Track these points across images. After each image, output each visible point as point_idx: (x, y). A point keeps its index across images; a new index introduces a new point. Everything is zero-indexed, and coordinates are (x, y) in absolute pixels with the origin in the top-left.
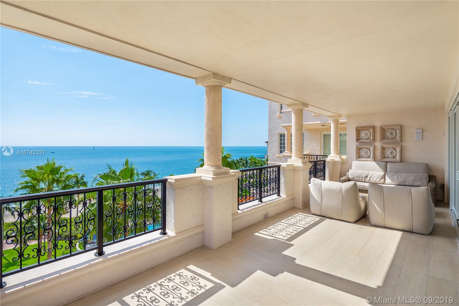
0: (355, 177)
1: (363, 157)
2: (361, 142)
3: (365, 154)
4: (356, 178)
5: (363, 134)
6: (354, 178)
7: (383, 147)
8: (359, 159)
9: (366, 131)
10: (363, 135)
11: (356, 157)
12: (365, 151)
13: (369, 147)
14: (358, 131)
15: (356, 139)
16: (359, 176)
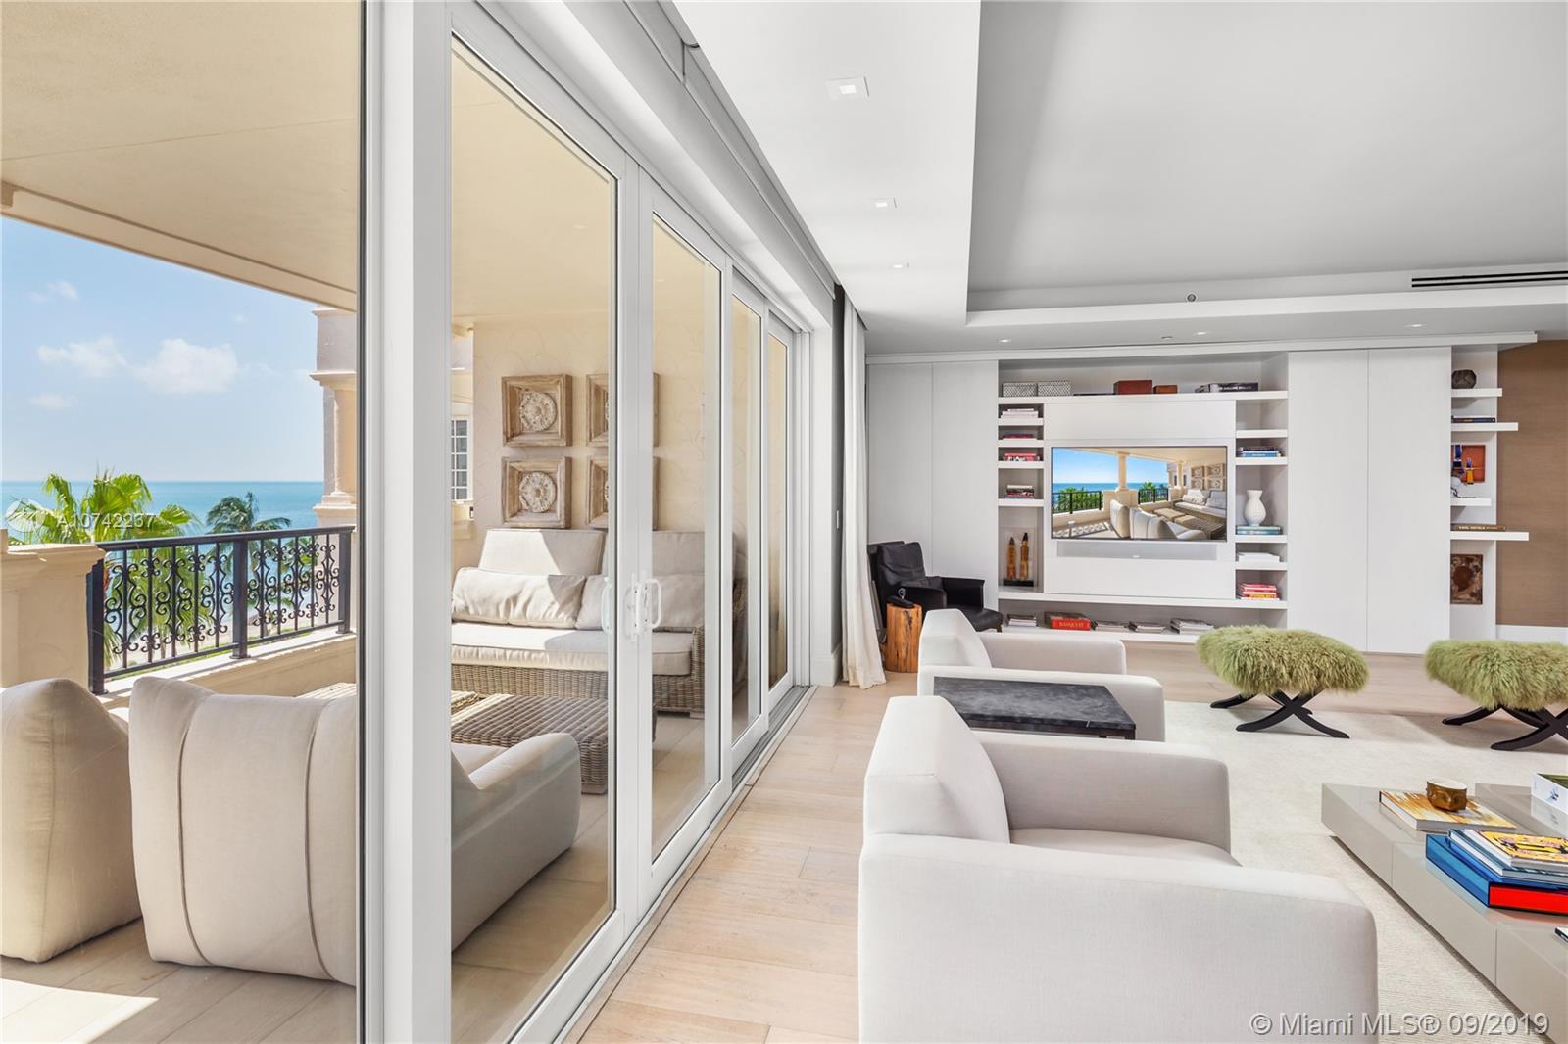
0: (473, 603)
1: (532, 512)
2: (523, 447)
3: (537, 499)
4: (474, 606)
5: (529, 411)
6: (467, 608)
7: (597, 467)
8: (519, 520)
9: (541, 396)
10: (530, 416)
11: (503, 509)
12: (538, 486)
13: (548, 467)
14: (513, 394)
15: (505, 433)
16: (485, 601)
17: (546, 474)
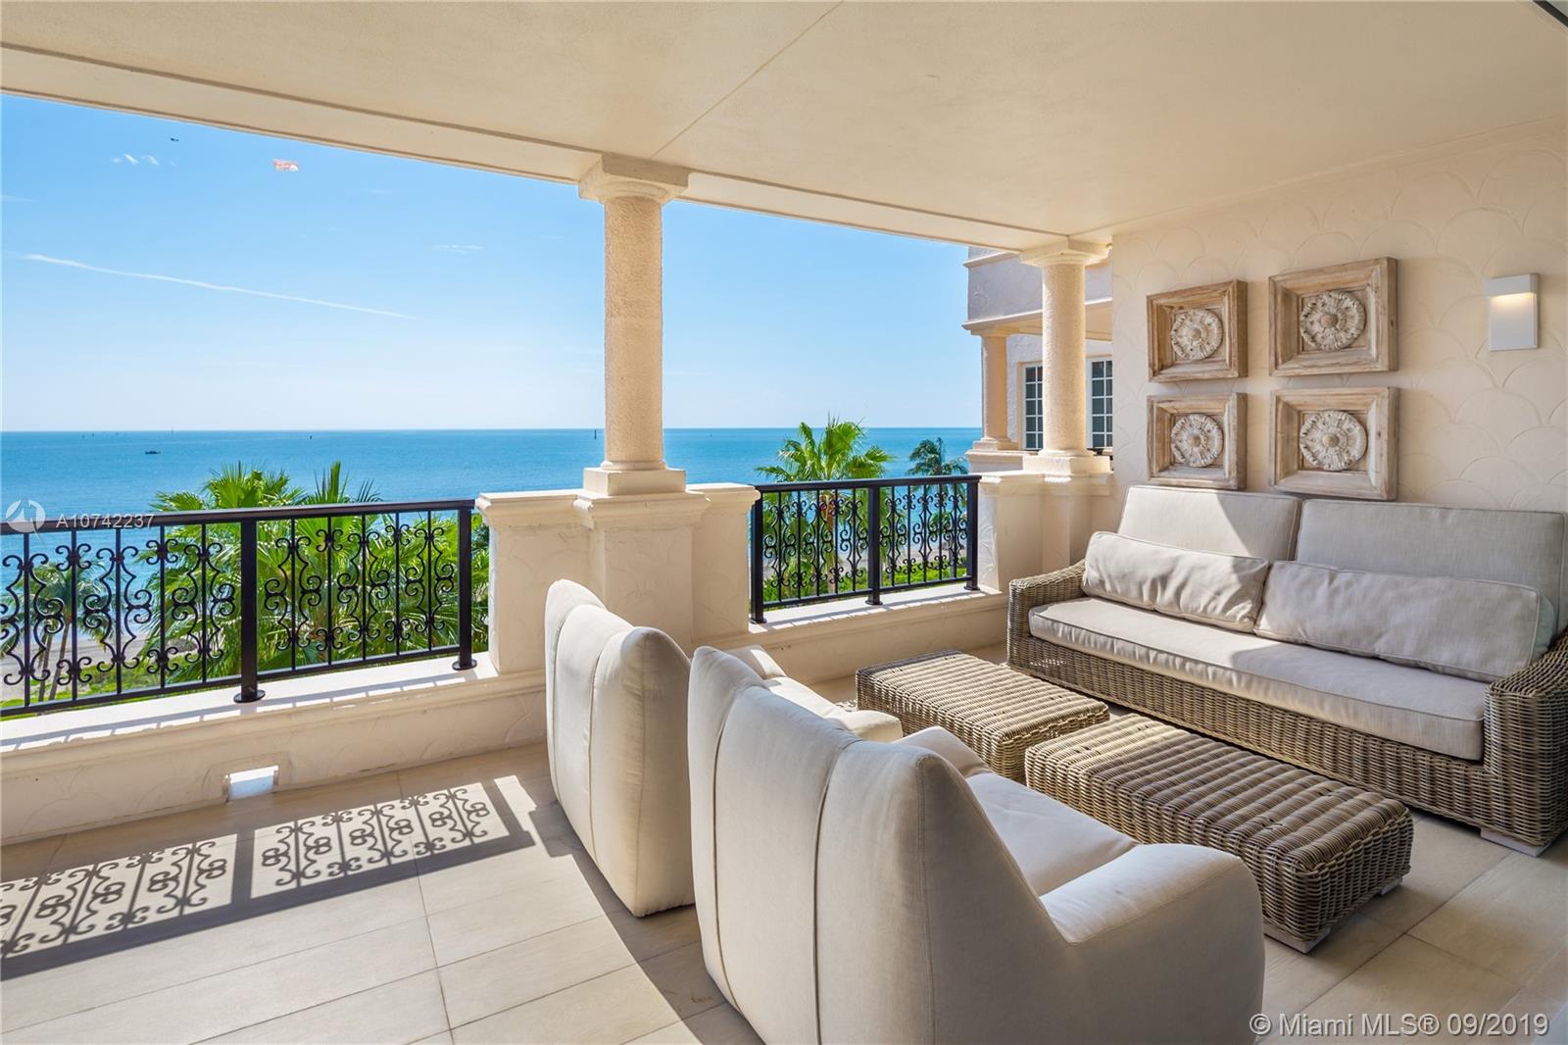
0: (1109, 577)
1: (1188, 465)
2: (1175, 382)
3: (1196, 449)
4: (1111, 582)
5: (1184, 335)
6: (1102, 583)
7: (1287, 405)
8: (1166, 477)
9: (1201, 314)
10: (1184, 341)
11: (1150, 462)
12: (1196, 432)
13: (1212, 406)
14: (1162, 316)
15: (1151, 365)
16: (1124, 576)
17: (1209, 416)
